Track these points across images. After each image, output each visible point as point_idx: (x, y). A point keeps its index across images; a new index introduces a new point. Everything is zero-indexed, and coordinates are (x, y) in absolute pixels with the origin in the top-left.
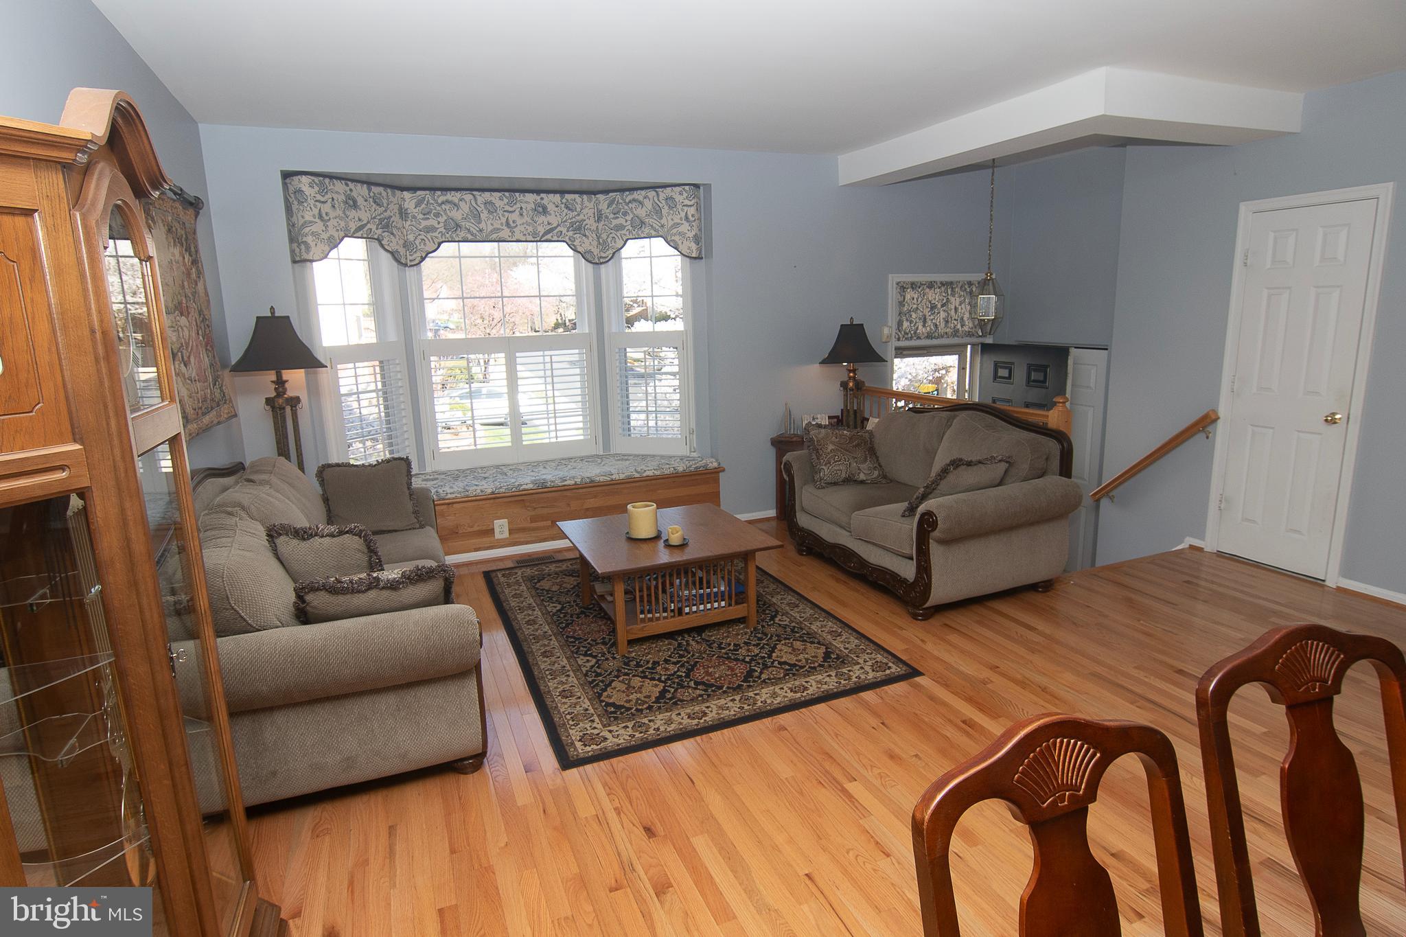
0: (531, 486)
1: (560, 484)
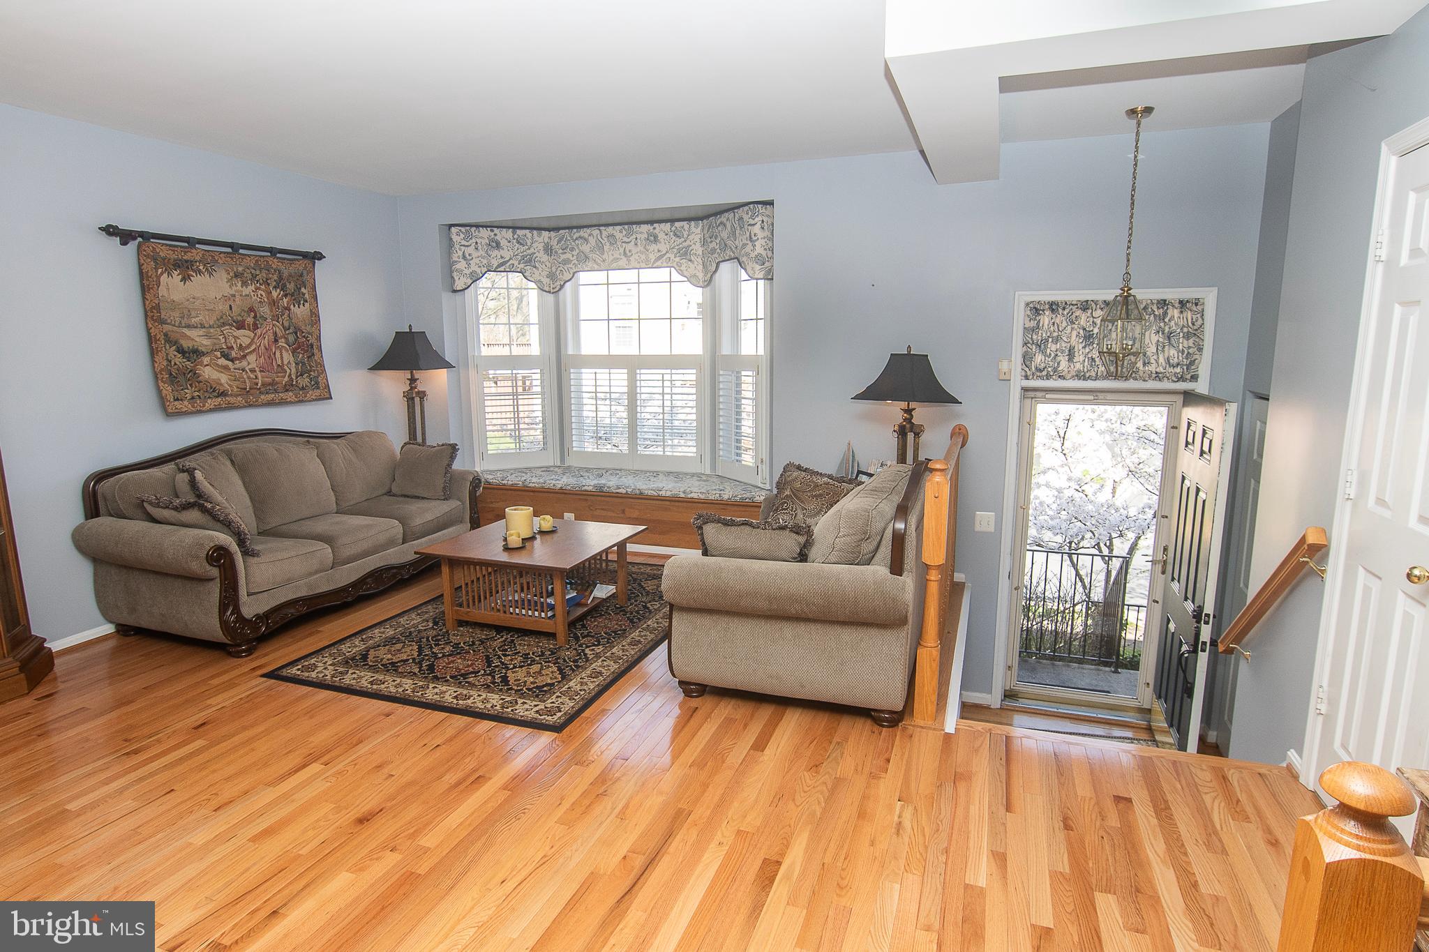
0: (590, 488)
1: (614, 491)
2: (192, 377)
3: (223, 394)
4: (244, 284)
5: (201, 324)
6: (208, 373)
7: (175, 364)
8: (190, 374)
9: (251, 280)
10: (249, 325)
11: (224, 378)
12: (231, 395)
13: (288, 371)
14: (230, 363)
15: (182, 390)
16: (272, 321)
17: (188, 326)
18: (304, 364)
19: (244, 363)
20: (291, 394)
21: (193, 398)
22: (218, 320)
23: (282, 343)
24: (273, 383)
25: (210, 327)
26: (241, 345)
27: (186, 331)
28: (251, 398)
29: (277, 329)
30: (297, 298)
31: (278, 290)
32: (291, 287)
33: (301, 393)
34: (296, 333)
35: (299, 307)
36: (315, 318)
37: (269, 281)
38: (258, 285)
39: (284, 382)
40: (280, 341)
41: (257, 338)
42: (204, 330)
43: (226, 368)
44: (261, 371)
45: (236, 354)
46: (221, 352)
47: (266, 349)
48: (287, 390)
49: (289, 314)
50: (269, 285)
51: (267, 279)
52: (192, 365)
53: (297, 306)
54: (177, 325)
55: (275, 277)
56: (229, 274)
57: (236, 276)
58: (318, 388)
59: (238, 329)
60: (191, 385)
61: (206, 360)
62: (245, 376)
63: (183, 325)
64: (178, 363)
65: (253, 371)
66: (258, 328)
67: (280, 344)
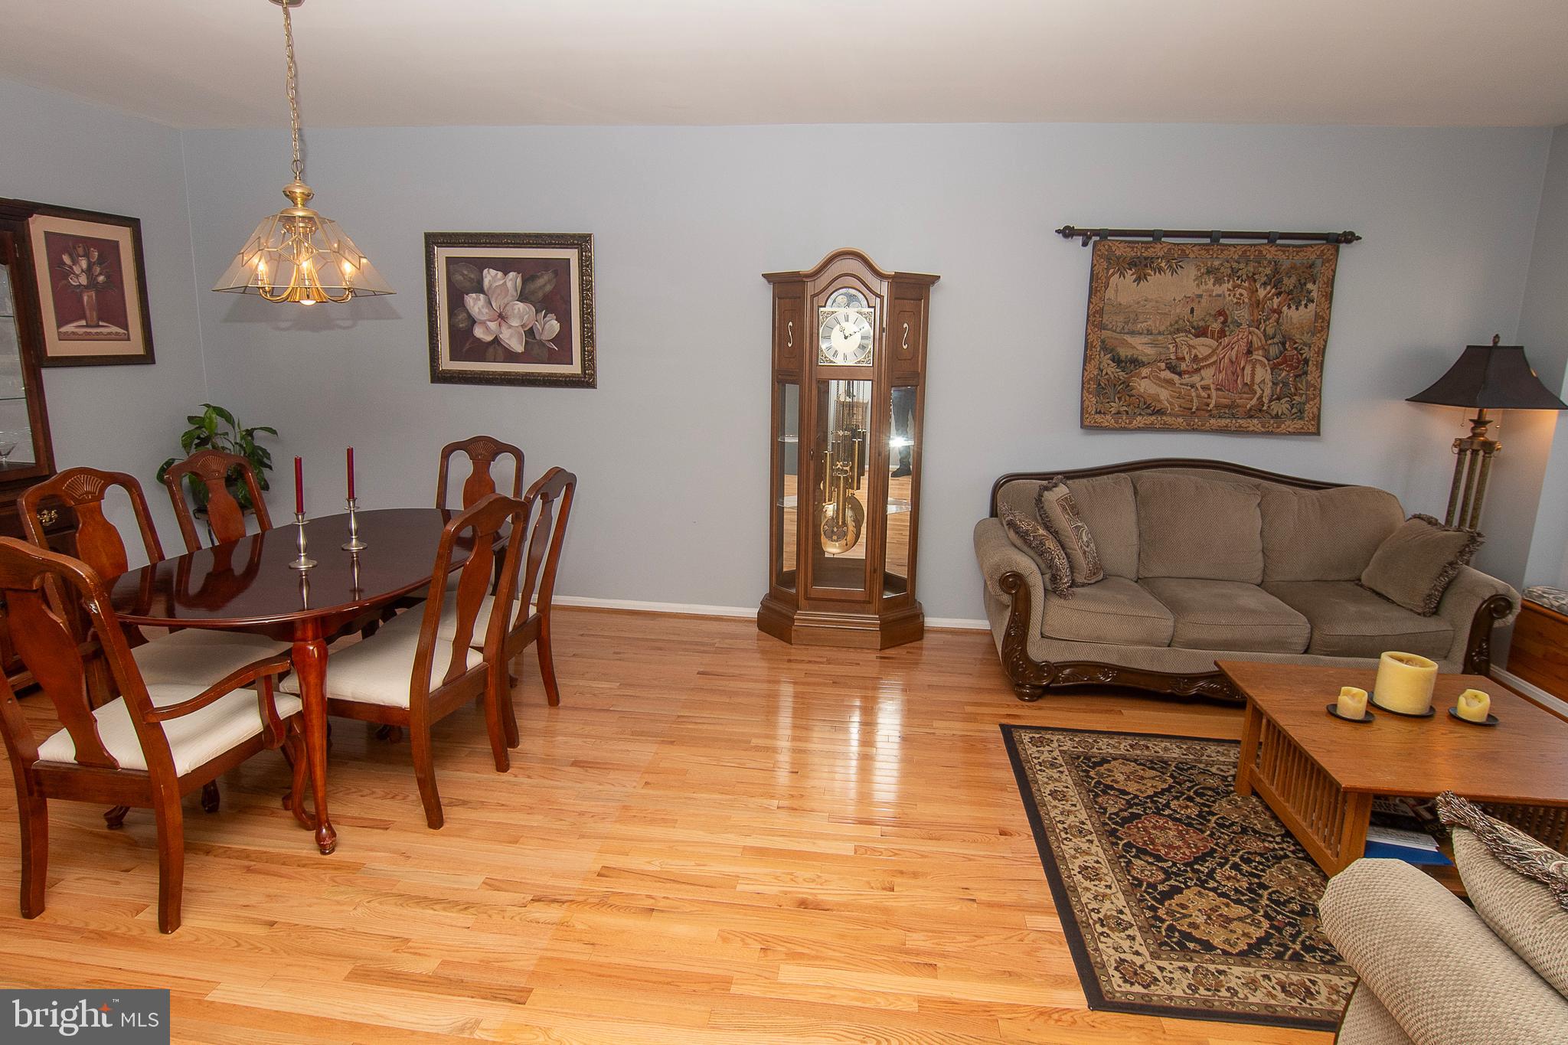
2: (1124, 389)
3: (1160, 412)
4: (1218, 281)
5: (1148, 330)
6: (1144, 386)
7: (1107, 374)
8: (1121, 387)
9: (1229, 276)
10: (1213, 332)
11: (1164, 394)
12: (1170, 414)
13: (1259, 392)
14: (1176, 377)
15: (1108, 402)
16: (1249, 327)
17: (1132, 333)
18: (1285, 384)
19: (1196, 378)
20: (1255, 421)
21: (1119, 413)
22: (1171, 325)
23: (1258, 355)
24: (1232, 406)
25: (1160, 333)
26: (1196, 356)
27: (1129, 339)
28: (1196, 420)
29: (1255, 338)
30: (1298, 296)
31: (1269, 288)
32: (1289, 282)
33: (1272, 422)
34: (1284, 344)
35: (1297, 309)
36: (1322, 324)
37: (1256, 277)
38: (1239, 282)
39: (1248, 407)
40: (1254, 353)
41: (1221, 348)
42: (1150, 337)
43: (1170, 382)
44: (1217, 389)
45: (1187, 365)
46: (1167, 364)
47: (1231, 361)
48: (1251, 417)
49: (1279, 319)
50: (1255, 281)
51: (1254, 274)
52: (1126, 376)
53: (1294, 307)
54: (1118, 330)
55: (1268, 271)
56: (1199, 270)
57: (1208, 272)
58: (1301, 418)
59: (1197, 336)
60: (1120, 399)
61: (1145, 371)
62: (1194, 394)
63: (1126, 331)
64: (1110, 373)
65: (1205, 388)
66: (1226, 336)
67: (1254, 357)
